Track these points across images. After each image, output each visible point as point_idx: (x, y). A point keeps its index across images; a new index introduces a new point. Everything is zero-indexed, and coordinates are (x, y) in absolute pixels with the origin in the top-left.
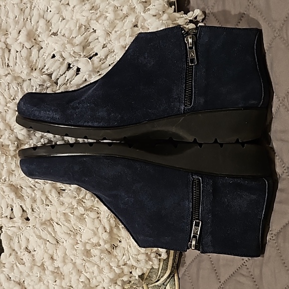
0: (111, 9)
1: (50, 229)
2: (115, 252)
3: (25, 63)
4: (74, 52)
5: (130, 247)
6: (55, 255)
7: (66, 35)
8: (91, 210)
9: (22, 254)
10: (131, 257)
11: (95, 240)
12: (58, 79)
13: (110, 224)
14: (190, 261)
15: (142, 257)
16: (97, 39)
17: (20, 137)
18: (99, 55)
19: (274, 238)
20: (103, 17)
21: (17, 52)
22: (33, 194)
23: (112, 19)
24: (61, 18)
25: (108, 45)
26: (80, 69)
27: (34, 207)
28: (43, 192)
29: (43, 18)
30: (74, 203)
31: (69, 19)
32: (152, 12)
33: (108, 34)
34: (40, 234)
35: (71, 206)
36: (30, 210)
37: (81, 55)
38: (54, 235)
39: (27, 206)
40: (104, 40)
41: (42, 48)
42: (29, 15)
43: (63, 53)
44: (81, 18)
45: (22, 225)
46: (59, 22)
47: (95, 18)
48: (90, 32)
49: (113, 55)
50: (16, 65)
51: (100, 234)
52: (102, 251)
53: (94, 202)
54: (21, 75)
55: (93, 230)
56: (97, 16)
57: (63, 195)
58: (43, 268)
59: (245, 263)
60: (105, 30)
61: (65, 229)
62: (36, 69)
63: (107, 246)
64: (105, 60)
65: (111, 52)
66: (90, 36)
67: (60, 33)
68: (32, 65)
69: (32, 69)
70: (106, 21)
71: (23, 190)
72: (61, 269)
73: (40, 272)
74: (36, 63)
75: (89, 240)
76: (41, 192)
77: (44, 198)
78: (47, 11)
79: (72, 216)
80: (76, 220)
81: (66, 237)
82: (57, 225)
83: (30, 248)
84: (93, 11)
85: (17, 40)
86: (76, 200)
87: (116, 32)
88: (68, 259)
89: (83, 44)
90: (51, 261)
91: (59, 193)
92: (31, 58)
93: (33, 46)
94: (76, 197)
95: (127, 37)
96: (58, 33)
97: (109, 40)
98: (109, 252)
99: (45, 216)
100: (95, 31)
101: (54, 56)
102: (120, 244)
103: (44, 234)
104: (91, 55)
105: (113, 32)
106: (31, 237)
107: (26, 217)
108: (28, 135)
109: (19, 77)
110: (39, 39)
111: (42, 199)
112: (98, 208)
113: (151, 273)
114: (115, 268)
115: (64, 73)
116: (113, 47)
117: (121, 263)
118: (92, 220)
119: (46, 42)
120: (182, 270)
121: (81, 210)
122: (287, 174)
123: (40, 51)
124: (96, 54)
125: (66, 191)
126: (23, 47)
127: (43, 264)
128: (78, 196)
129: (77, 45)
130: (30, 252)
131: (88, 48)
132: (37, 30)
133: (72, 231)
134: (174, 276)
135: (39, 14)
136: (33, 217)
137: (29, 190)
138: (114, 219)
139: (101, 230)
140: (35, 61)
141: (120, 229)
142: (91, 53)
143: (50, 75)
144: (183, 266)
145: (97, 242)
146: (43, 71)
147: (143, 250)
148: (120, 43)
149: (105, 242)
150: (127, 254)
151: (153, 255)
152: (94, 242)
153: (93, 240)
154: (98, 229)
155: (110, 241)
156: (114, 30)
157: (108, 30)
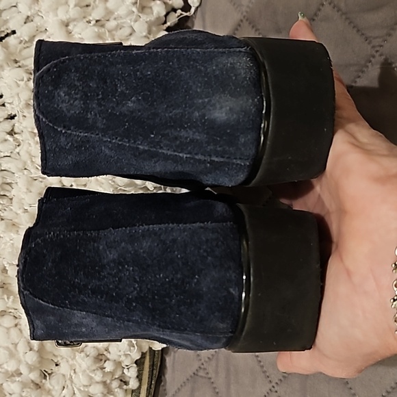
2: (47, 384)
5: (75, 372)
10: (76, 391)
11: (11, 367)
14: (176, 388)
15: (96, 389)
16: (15, 6)
18: (18, 33)
25: (37, 19)
40: (27, 9)
51: (21, 355)
52: (24, 385)
55: (7, 348)
59: (273, 387)
63: (34, 376)
65: (42, 31)
95: (71, 6)
97: (37, 8)
98: (37, 384)
102: (55, 369)
104: (3, 34)
116: (45, 22)
118: (6, 330)
124: (14, 32)
139: (22, 347)
142: (2, 29)
145: (14, 369)
147: (98, 377)
148: (57, 15)
149: (31, 369)
150: (70, 386)
151: (115, 384)
152: (9, 369)
153: (8, 366)
154: (16, 345)
155: (38, 366)
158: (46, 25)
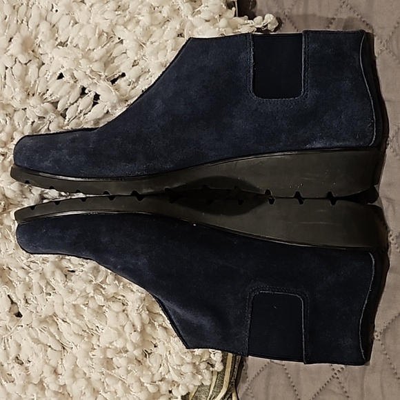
0: (145, 10)
1: (52, 330)
2: (148, 362)
3: (18, 85)
4: (92, 71)
5: (170, 353)
6: (60, 366)
7: (80, 46)
8: (114, 299)
9: (10, 367)
10: (171, 369)
11: (119, 344)
12: (67, 109)
13: (141, 319)
14: (256, 373)
15: (187, 369)
16: (125, 53)
17: (9, 194)
18: (127, 76)
19: (379, 338)
20: (134, 21)
21: (7, 68)
22: (27, 278)
23: (147, 24)
24: (72, 21)
25: (141, 63)
26: (99, 95)
27: (28, 297)
28: (43, 275)
29: (46, 20)
30: (90, 290)
31: (85, 23)
32: (205, 15)
33: (141, 46)
34: (38, 336)
35: (84, 294)
36: (23, 302)
37: (100, 76)
38: (58, 338)
39: (18, 296)
40: (135, 55)
41: (43, 64)
42: (25, 15)
43: (74, 72)
44: (101, 21)
45: (10, 325)
46: (70, 27)
47: (123, 22)
48: (114, 43)
49: (147, 77)
50: (4, 87)
51: (127, 334)
52: (130, 361)
53: (118, 287)
54: (12, 103)
55: (116, 329)
56: (126, 19)
57: (73, 278)
58: (41, 386)
59: (336, 374)
60: (137, 40)
61: (74, 328)
62: (33, 95)
63: (137, 353)
64: (136, 84)
65: (145, 72)
66: (114, 48)
67: (71, 43)
68: (28, 89)
69: (29, 94)
70: (138, 27)
71: (12, 272)
72: (68, 389)
73: (37, 394)
74: (34, 85)
75: (111, 343)
76: (39, 275)
77: (43, 284)
78: (52, 10)
79: (86, 308)
80: (92, 315)
81: (77, 340)
82: (63, 322)
83: (22, 357)
84: (119, 13)
85: (6, 51)
86: (91, 285)
87: (152, 43)
88: (80, 372)
89: (104, 60)
90: (53, 376)
91: (66, 276)
92: (27, 78)
93: (30, 61)
94: (91, 281)
95: (169, 51)
96: (68, 43)
97: (142, 54)
98: (140, 361)
99: (45, 311)
100: (121, 42)
101: (61, 76)
102: (154, 349)
103: (44, 337)
104: (116, 77)
105: (148, 43)
106: (24, 342)
107: (16, 312)
108: (22, 191)
109: (9, 105)
110: (40, 51)
111: (40, 286)
112: (124, 297)
113: (199, 392)
114: (148, 385)
115: (76, 102)
116: (148, 64)
117: (157, 378)
118: (115, 314)
119: (50, 56)
120: (243, 387)
121: (100, 300)
123: (41, 68)
124: (123, 75)
125: (77, 273)
126: (16, 61)
127: (41, 382)
128: (96, 280)
129: (96, 61)
130: (22, 364)
131: (111, 65)
132: (36, 38)
133: (85, 331)
134: (231, 397)
135: (40, 14)
136: (28, 311)
137: (21, 273)
138: (147, 312)
139: (128, 329)
140: (33, 82)
141: (156, 328)
142: (115, 73)
143: (55, 104)
144: (244, 382)
145: (122, 346)
146: (45, 97)
147: (188, 359)
148: (158, 59)
149: (136, 346)
150: (165, 364)
151: (203, 366)
152: (118, 346)
153: (116, 344)
154: (124, 327)
155: (141, 345)
156: (150, 40)
157: (141, 41)
158: (149, 67)
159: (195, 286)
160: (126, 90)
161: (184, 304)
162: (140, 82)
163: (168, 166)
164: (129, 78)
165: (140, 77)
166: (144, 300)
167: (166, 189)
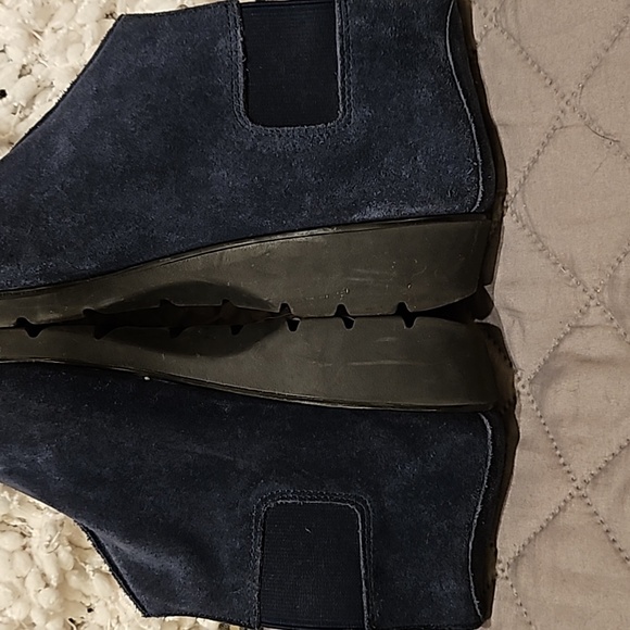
5: (118, 622)
8: (3, 527)
11: (16, 613)
13: (58, 562)
16: (3, 51)
18: (9, 97)
19: (506, 574)
25: (36, 69)
33: (34, 37)
40: (22, 54)
49: (49, 96)
51: (32, 594)
53: (9, 503)
55: (10, 585)
60: (23, 25)
64: (27, 111)
65: (44, 86)
87: (55, 30)
95: (87, 45)
97: (37, 52)
102: (88, 616)
105: (47, 31)
112: (24, 521)
116: (49, 73)
118: (7, 556)
122: (531, 398)
124: (3, 93)
138: (69, 548)
139: (32, 583)
141: (87, 576)
145: (22, 617)
148: (67, 61)
152: (15, 617)
153: (12, 613)
154: (24, 578)
155: (60, 611)
156: (51, 25)
157: (30, 26)
158: (51, 78)
159: (151, 498)
160: (8, 124)
161: (132, 533)
162: (34, 107)
163: (88, 266)
164: (14, 100)
165: (35, 96)
166: (62, 525)
167: (85, 311)
